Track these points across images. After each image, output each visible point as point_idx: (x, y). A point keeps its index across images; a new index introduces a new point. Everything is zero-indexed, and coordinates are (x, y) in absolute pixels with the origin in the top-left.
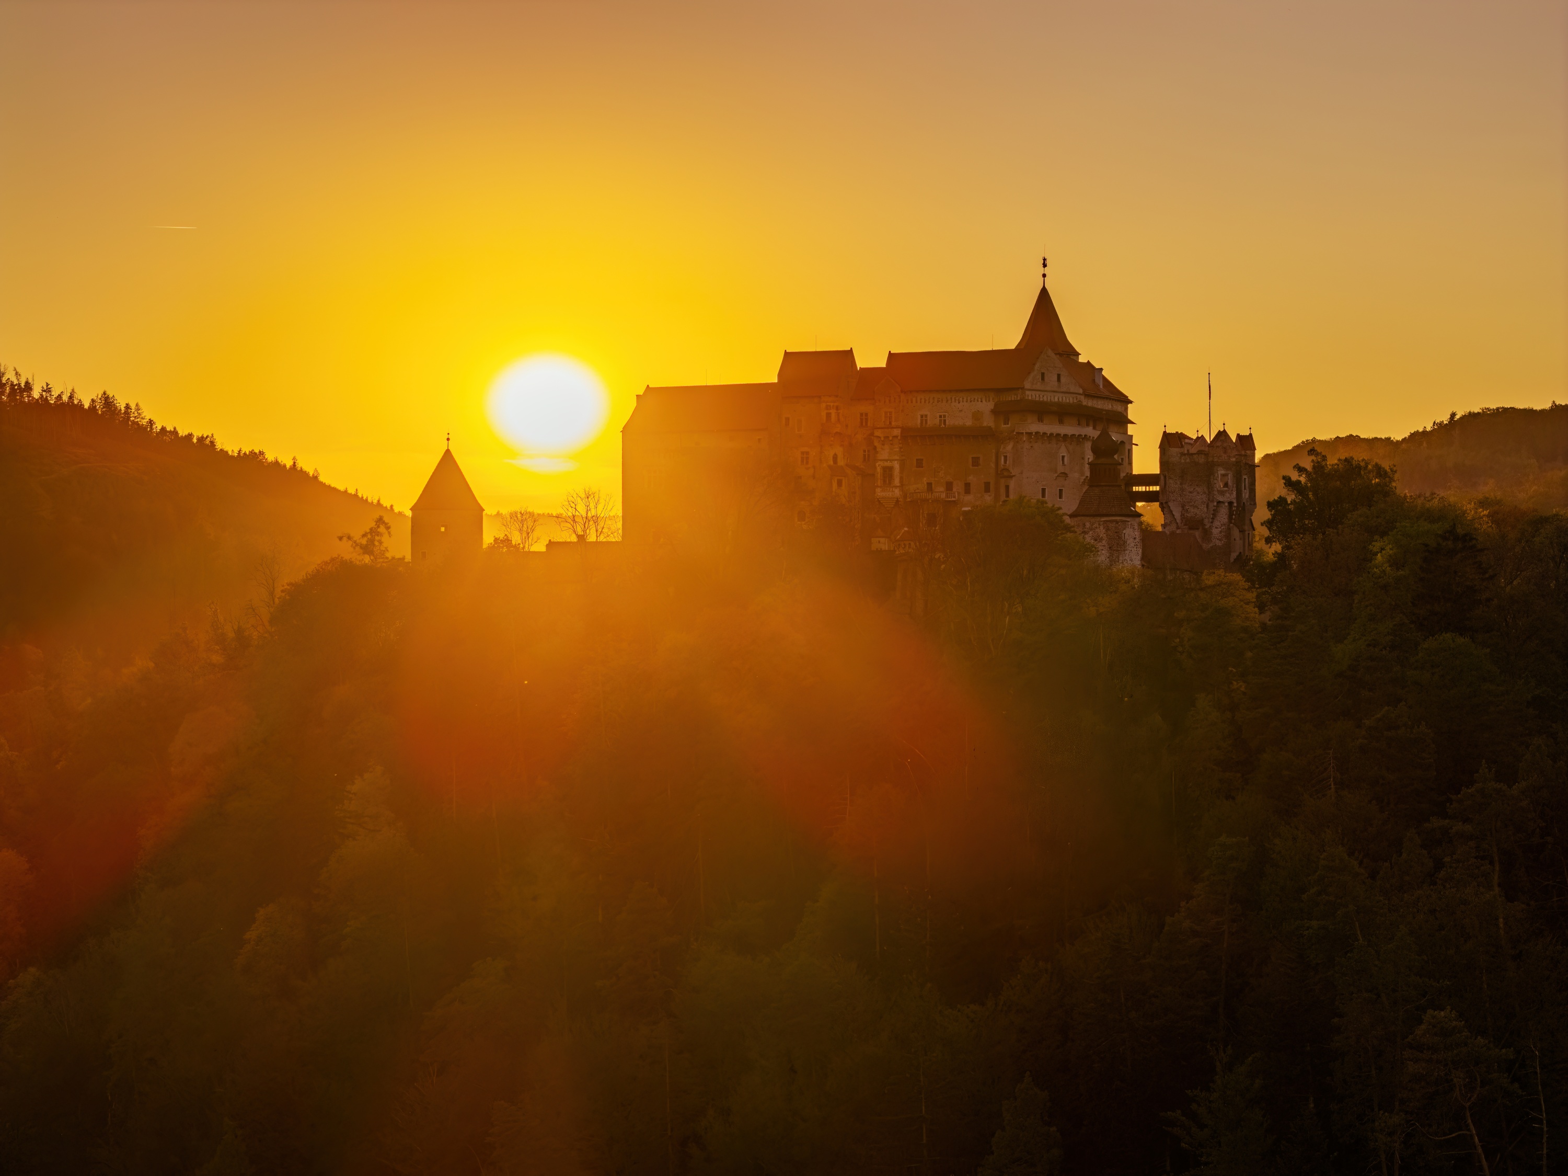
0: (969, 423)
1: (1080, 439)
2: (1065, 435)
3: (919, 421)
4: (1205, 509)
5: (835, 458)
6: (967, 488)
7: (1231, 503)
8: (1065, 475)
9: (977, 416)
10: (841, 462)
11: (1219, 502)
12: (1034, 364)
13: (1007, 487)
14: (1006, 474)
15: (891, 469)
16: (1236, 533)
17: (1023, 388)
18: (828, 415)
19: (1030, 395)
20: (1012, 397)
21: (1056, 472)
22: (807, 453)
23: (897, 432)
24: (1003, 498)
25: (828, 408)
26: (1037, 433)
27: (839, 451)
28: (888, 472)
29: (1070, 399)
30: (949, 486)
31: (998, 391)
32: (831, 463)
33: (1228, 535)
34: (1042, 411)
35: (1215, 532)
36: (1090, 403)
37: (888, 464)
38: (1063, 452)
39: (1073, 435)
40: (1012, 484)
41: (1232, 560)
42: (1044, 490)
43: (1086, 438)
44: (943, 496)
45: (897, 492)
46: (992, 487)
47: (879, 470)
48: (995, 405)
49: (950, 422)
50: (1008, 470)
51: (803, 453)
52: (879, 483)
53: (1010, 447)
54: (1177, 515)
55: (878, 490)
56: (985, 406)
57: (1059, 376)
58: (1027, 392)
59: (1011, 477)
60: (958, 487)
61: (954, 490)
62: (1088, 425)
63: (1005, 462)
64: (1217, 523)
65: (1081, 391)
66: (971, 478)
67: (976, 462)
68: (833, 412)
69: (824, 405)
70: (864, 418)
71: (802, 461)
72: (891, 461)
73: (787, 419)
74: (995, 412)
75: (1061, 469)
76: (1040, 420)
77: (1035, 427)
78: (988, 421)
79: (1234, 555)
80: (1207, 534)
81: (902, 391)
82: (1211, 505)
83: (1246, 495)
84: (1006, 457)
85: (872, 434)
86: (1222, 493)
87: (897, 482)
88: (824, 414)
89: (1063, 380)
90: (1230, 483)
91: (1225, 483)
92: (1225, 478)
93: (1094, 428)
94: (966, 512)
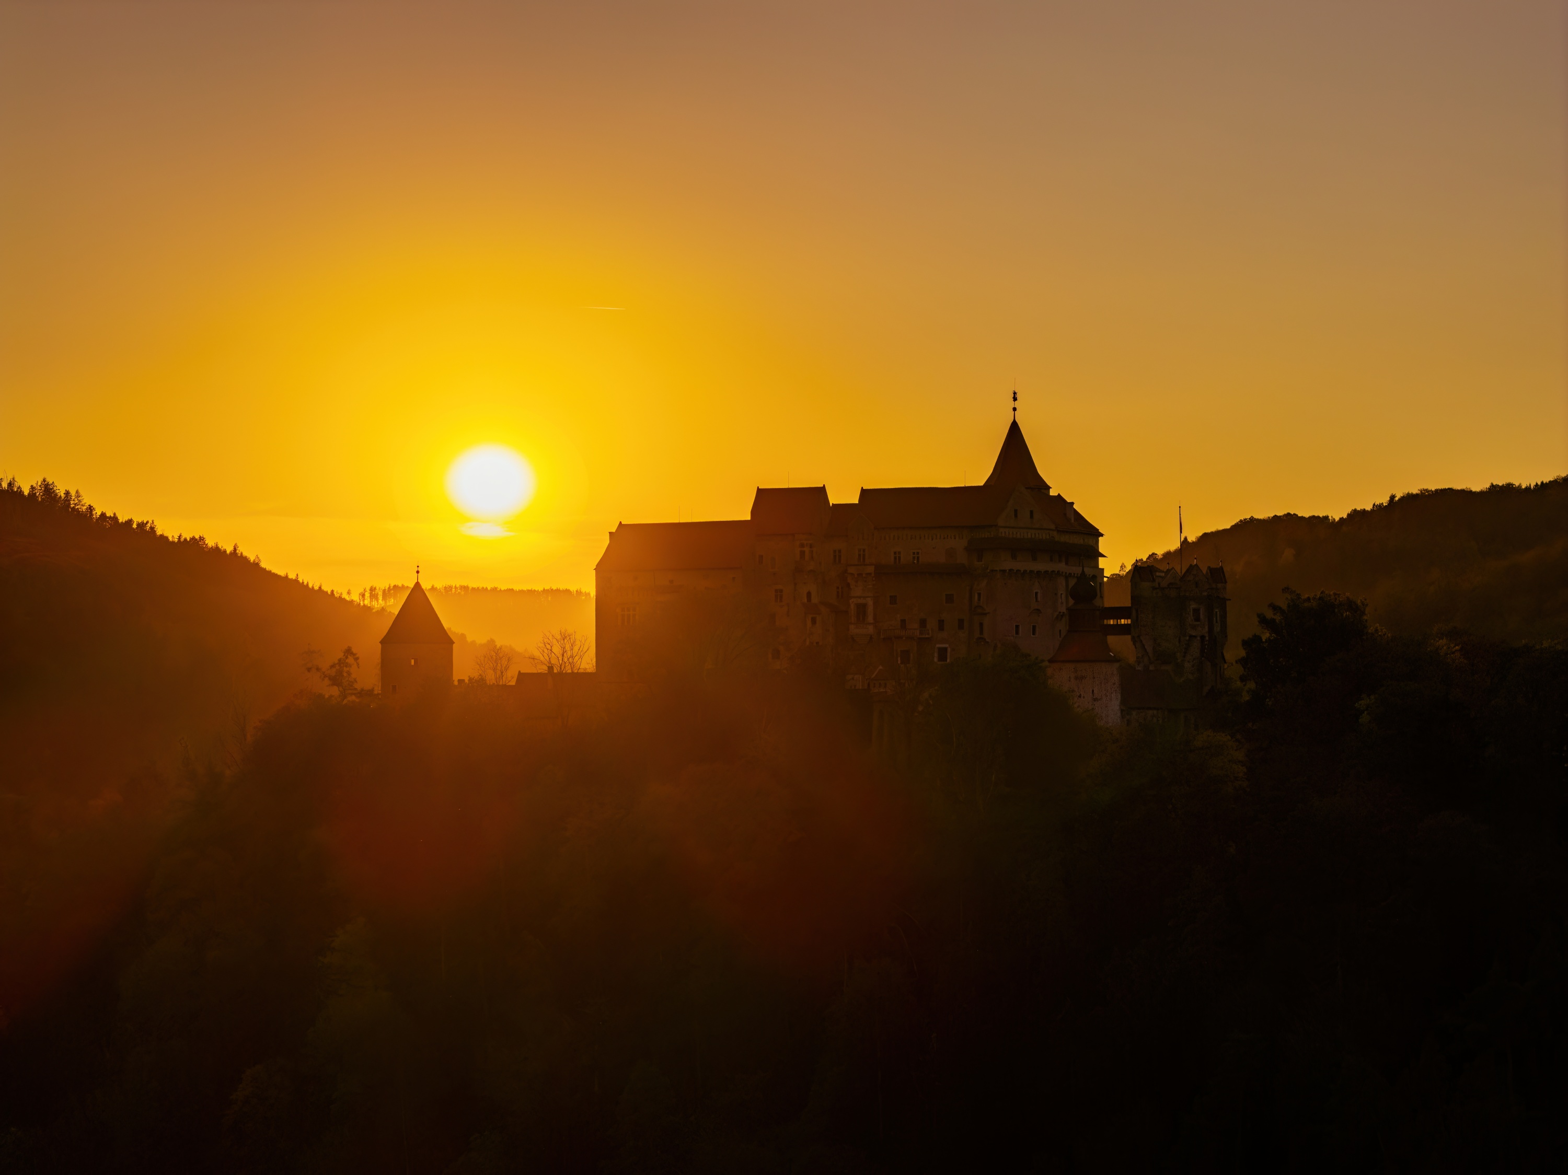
0: (942, 560)
1: (1052, 575)
2: (1039, 572)
3: (892, 558)
4: (1177, 644)
5: (809, 594)
6: (941, 625)
7: (1203, 637)
8: (1038, 611)
9: (950, 553)
10: (815, 600)
11: (1191, 636)
12: (1007, 502)
13: (981, 625)
14: (979, 611)
15: (864, 606)
16: (1208, 666)
17: (996, 526)
18: (802, 553)
19: (1004, 533)
20: (985, 534)
21: (1029, 609)
22: (781, 591)
23: (871, 569)
24: (977, 634)
25: (802, 545)
26: (1011, 570)
27: (813, 588)
28: (862, 609)
29: (1042, 535)
30: (923, 623)
31: (972, 528)
32: (806, 600)
33: (1200, 669)
34: (1015, 548)
35: (1187, 666)
36: (1062, 538)
37: (862, 601)
38: (1036, 588)
39: (1046, 572)
40: (986, 621)
41: (1204, 694)
42: (1017, 627)
43: (1059, 574)
44: (917, 633)
45: (871, 629)
46: (966, 624)
47: (852, 606)
48: (969, 542)
49: (923, 559)
50: (981, 607)
52: (853, 620)
53: (983, 584)
54: (1149, 649)
55: (852, 627)
56: (959, 543)
58: (1001, 530)
59: (985, 614)
60: (932, 624)
61: (928, 627)
62: (1060, 561)
63: (979, 599)
64: (1189, 657)
65: (1053, 527)
66: (945, 615)
67: (949, 599)
69: (798, 543)
70: (837, 555)
71: (776, 599)
72: (865, 598)
73: (761, 557)
74: (969, 549)
75: (1034, 605)
76: (1014, 557)
77: (1008, 564)
78: (962, 558)
79: (1206, 689)
80: (1179, 668)
81: (875, 529)
82: (1183, 639)
83: (1217, 628)
84: (979, 595)
85: (845, 571)
86: (1194, 627)
87: (870, 619)
88: (798, 552)
89: (1036, 516)
90: (1202, 617)
91: (1197, 619)
92: (1196, 611)
93: (1067, 564)
94: (940, 649)
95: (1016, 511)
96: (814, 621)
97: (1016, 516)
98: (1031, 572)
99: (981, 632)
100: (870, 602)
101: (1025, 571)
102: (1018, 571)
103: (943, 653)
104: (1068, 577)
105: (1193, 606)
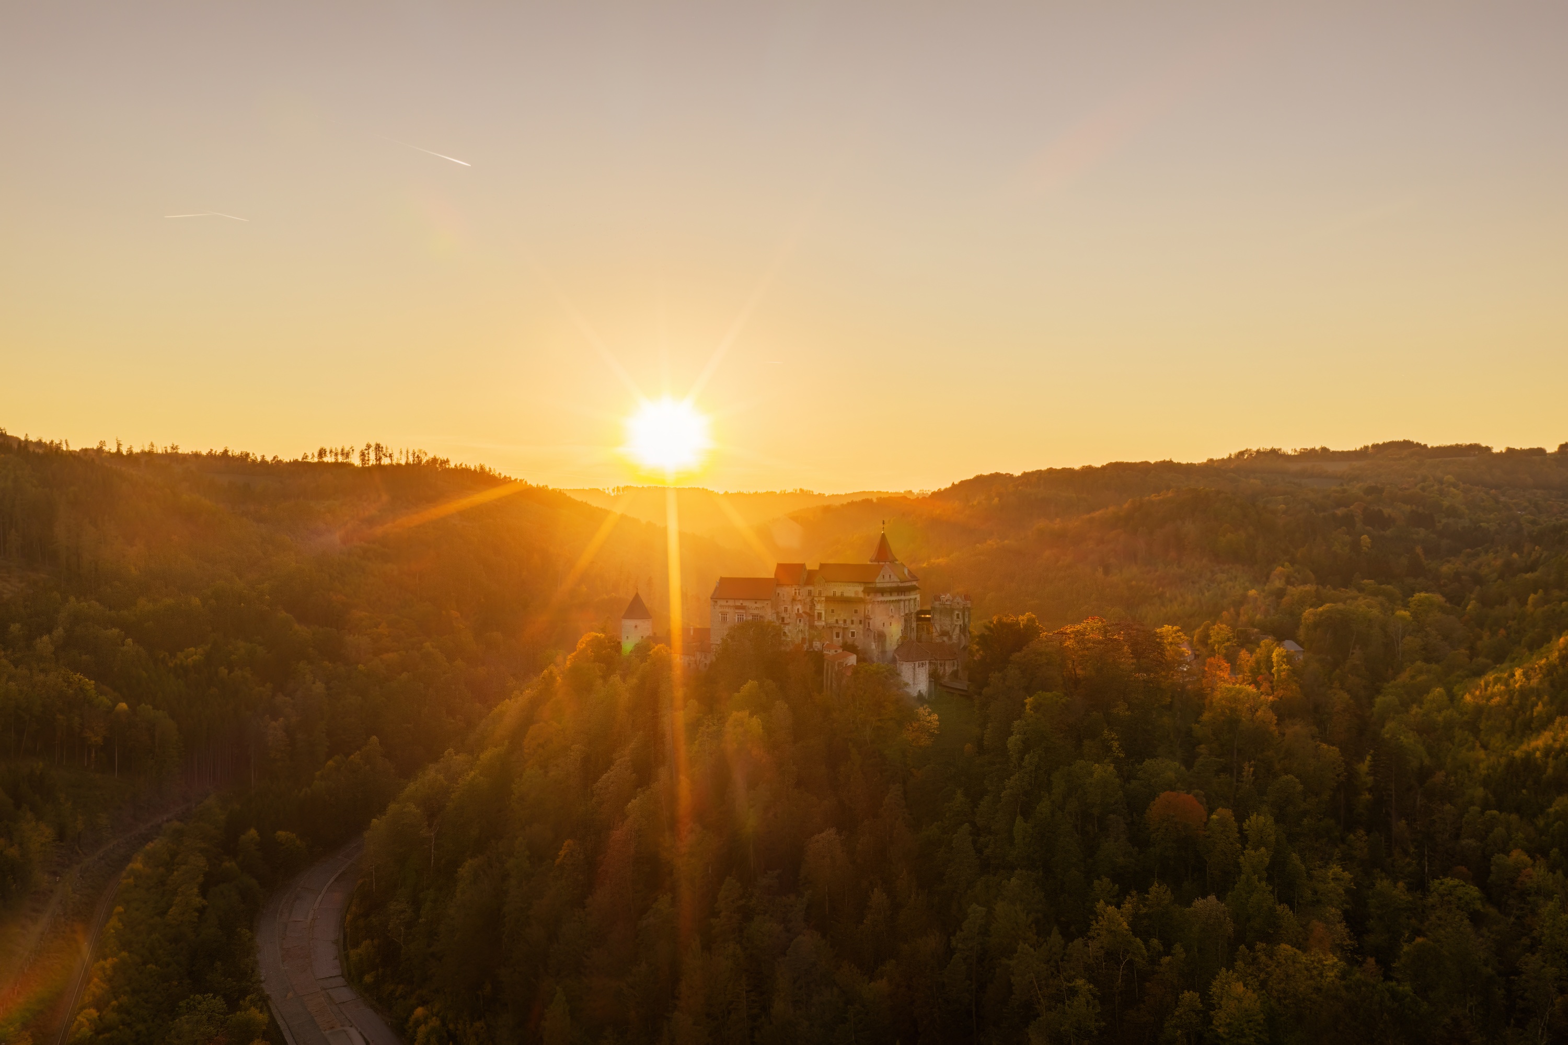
0: (853, 595)
1: (899, 601)
2: (893, 601)
3: (832, 594)
4: (950, 627)
5: (798, 609)
6: (852, 622)
7: (960, 625)
8: (893, 616)
9: (856, 593)
10: (801, 611)
11: (956, 625)
12: (880, 572)
13: (869, 623)
14: (868, 617)
15: (821, 613)
16: (963, 637)
17: (875, 583)
18: (795, 593)
19: (878, 585)
20: (871, 586)
21: (889, 615)
22: (787, 608)
23: (823, 599)
24: (867, 627)
25: (795, 590)
26: (881, 601)
27: (800, 607)
28: (820, 615)
29: (894, 585)
30: (845, 621)
31: (865, 583)
32: (797, 612)
33: (959, 638)
34: (882, 591)
35: (954, 637)
36: (901, 585)
37: (820, 611)
38: (892, 607)
39: (896, 600)
40: (871, 622)
41: (961, 648)
42: (884, 623)
43: (901, 600)
44: (842, 625)
45: (823, 623)
46: (863, 623)
47: (816, 614)
48: (864, 589)
49: (845, 595)
50: (869, 616)
51: (785, 608)
52: (816, 619)
53: (870, 606)
54: (938, 629)
55: (816, 622)
56: (860, 589)
57: (890, 576)
58: (877, 584)
59: (871, 619)
60: (849, 622)
61: (847, 623)
62: (902, 595)
63: (868, 612)
64: (955, 633)
65: (899, 581)
66: (854, 618)
67: (856, 612)
68: (797, 591)
69: (794, 589)
70: (810, 593)
71: (785, 612)
72: (821, 610)
73: (778, 594)
74: (864, 591)
75: (891, 614)
76: (883, 595)
77: (881, 598)
78: (861, 595)
79: (962, 646)
80: (950, 638)
81: (826, 582)
82: (952, 626)
83: (967, 620)
84: (868, 610)
85: (813, 599)
86: (957, 621)
87: (823, 619)
88: (793, 592)
89: (892, 577)
90: (960, 617)
91: (958, 617)
92: (958, 615)
93: (904, 595)
94: (852, 632)
95: (883, 576)
96: (800, 621)
97: (883, 578)
98: (890, 601)
99: (869, 626)
100: (823, 613)
101: (887, 601)
102: (884, 601)
103: (853, 634)
104: (904, 601)
105: (957, 612)
